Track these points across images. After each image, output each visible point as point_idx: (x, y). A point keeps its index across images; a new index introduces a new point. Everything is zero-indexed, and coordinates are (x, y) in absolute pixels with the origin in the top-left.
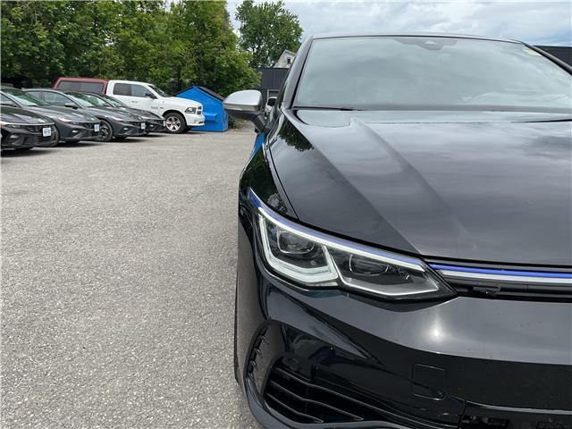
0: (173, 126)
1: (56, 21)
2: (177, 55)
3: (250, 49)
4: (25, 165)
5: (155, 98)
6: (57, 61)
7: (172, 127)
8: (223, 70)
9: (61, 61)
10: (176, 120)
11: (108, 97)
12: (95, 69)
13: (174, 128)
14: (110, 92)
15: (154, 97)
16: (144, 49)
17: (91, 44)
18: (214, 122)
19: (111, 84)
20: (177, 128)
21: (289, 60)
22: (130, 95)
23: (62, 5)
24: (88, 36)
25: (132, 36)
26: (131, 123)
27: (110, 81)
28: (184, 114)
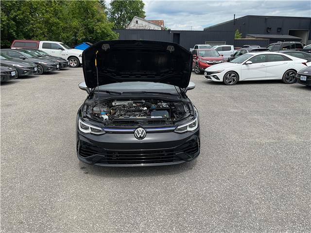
1: (11, 10)
2: (74, 26)
3: (116, 15)
4: (6, 90)
7: (73, 64)
8: (98, 33)
10: (74, 61)
11: (40, 51)
12: (32, 34)
14: (40, 48)
15: (63, 49)
17: (29, 21)
19: (41, 43)
21: (137, 22)
23: (14, 2)
24: (28, 17)
26: (51, 65)
27: (41, 42)
28: (78, 57)
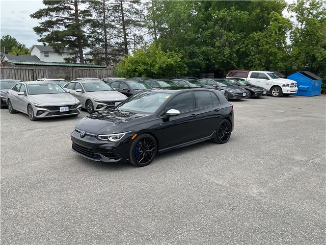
0: (275, 93)
5: (269, 79)
6: (233, 62)
9: (235, 62)
13: (276, 94)
16: (276, 54)
18: (306, 91)
20: (277, 94)
22: (257, 78)
25: (270, 48)
